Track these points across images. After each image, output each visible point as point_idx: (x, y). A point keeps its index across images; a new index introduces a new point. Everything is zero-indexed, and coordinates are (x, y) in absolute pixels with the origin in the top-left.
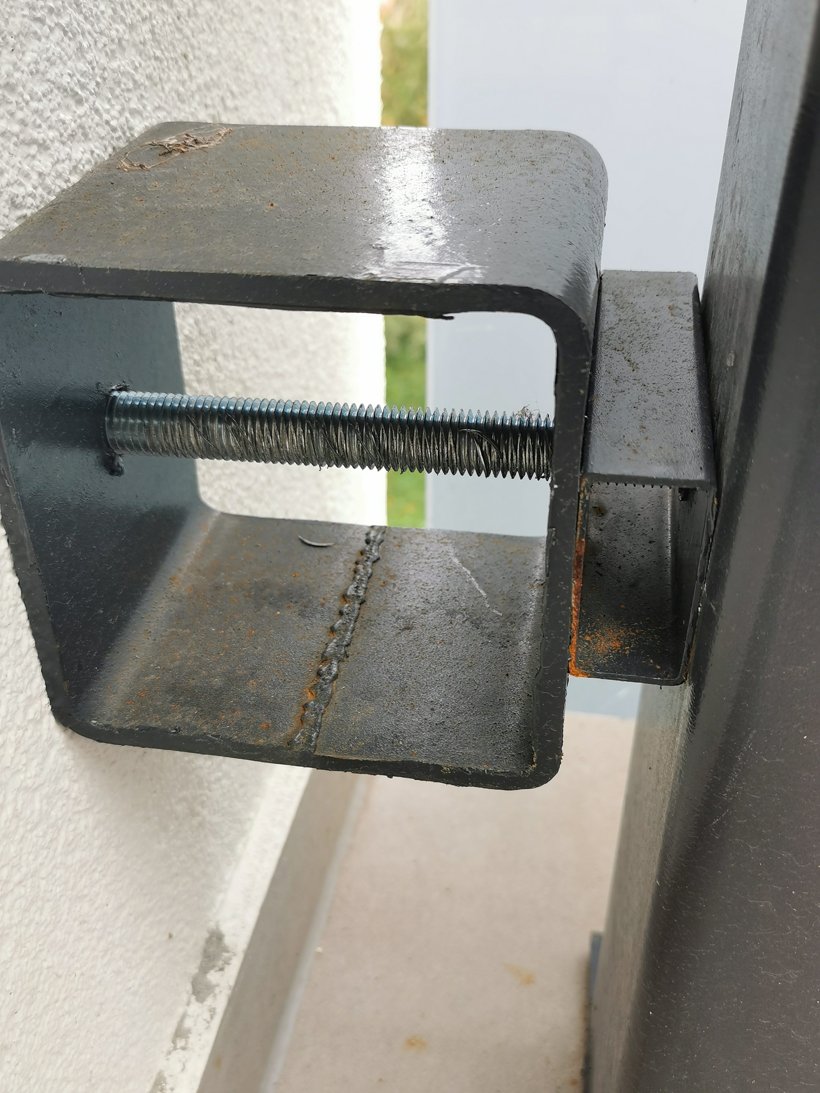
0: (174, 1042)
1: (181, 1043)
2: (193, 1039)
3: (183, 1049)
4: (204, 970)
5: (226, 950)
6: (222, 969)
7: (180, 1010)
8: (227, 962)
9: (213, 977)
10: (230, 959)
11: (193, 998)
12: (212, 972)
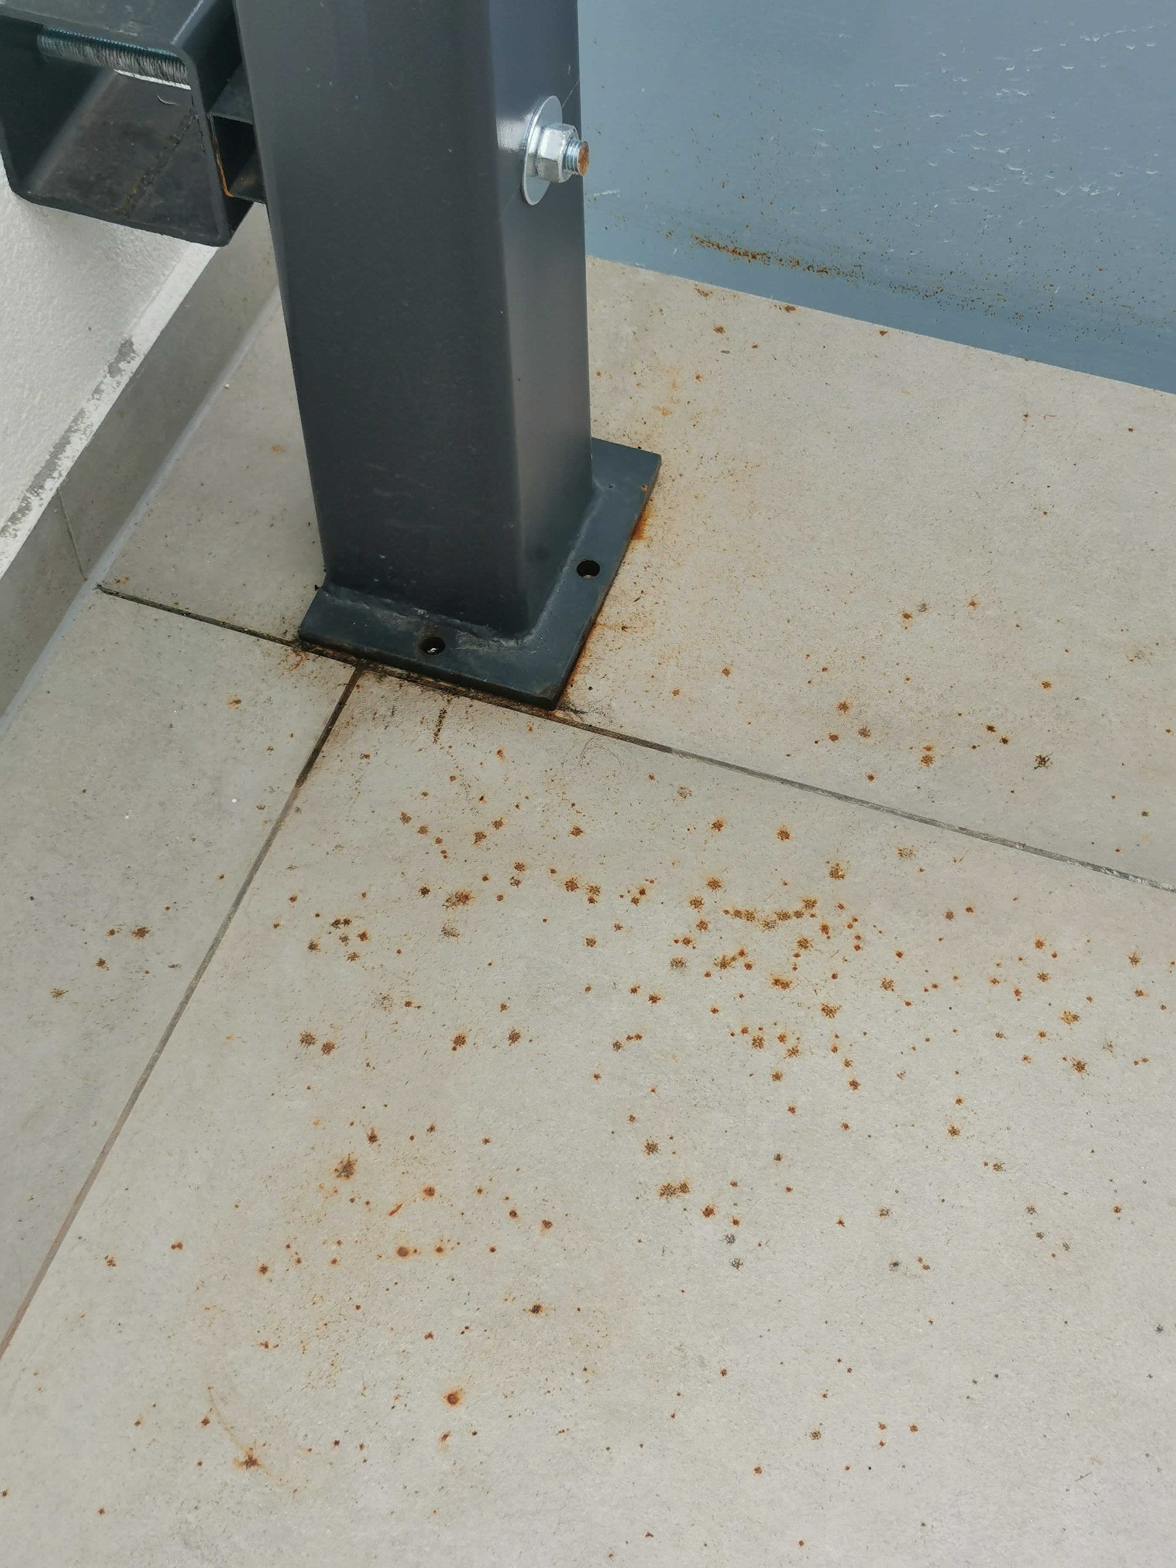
0: (93, 395)
1: (97, 396)
2: (104, 395)
3: (98, 399)
4: (118, 360)
5: (134, 351)
6: (129, 362)
7: (99, 379)
8: (133, 358)
9: (122, 365)
10: (135, 357)
11: (108, 375)
12: (122, 363)
